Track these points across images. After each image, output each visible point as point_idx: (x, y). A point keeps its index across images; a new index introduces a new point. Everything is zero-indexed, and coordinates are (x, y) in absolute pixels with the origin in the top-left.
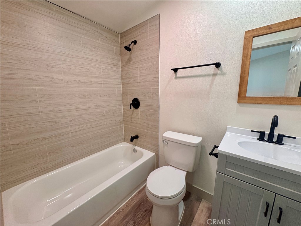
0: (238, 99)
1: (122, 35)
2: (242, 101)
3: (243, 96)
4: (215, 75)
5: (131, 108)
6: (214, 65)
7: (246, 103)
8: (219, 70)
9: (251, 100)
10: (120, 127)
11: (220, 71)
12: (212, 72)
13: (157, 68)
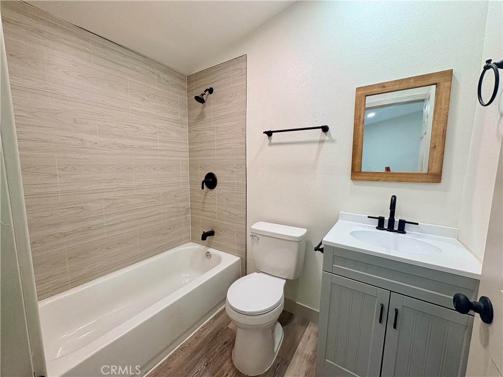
0: (351, 175)
1: (190, 79)
2: (356, 177)
3: (357, 171)
4: (322, 142)
5: (203, 188)
6: (321, 129)
7: (360, 180)
8: (326, 135)
9: (367, 176)
10: (186, 218)
11: (328, 136)
12: (318, 138)
13: (243, 129)
